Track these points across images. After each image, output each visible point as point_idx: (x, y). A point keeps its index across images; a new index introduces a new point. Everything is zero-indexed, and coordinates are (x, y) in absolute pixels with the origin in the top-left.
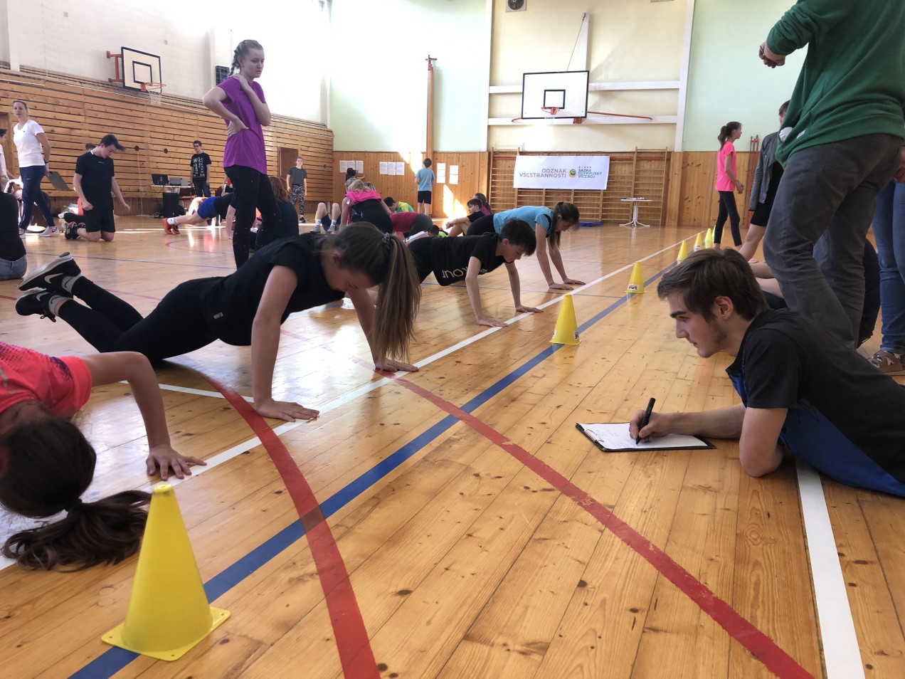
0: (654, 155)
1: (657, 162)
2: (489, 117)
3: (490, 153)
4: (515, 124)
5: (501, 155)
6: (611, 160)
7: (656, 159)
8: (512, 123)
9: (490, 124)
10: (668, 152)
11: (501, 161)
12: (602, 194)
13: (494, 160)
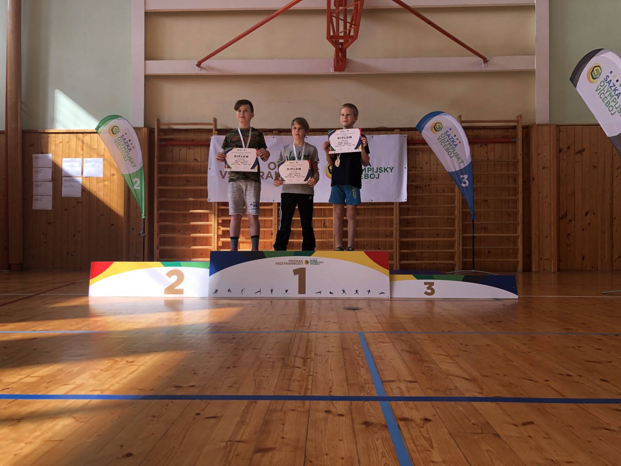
0: (492, 133)
1: (498, 147)
2: (146, 59)
3: (151, 132)
4: (204, 72)
5: (176, 136)
6: (410, 142)
7: (495, 141)
8: (197, 71)
9: (149, 72)
10: (524, 127)
11: (176, 149)
12: (396, 212)
13: (160, 146)
